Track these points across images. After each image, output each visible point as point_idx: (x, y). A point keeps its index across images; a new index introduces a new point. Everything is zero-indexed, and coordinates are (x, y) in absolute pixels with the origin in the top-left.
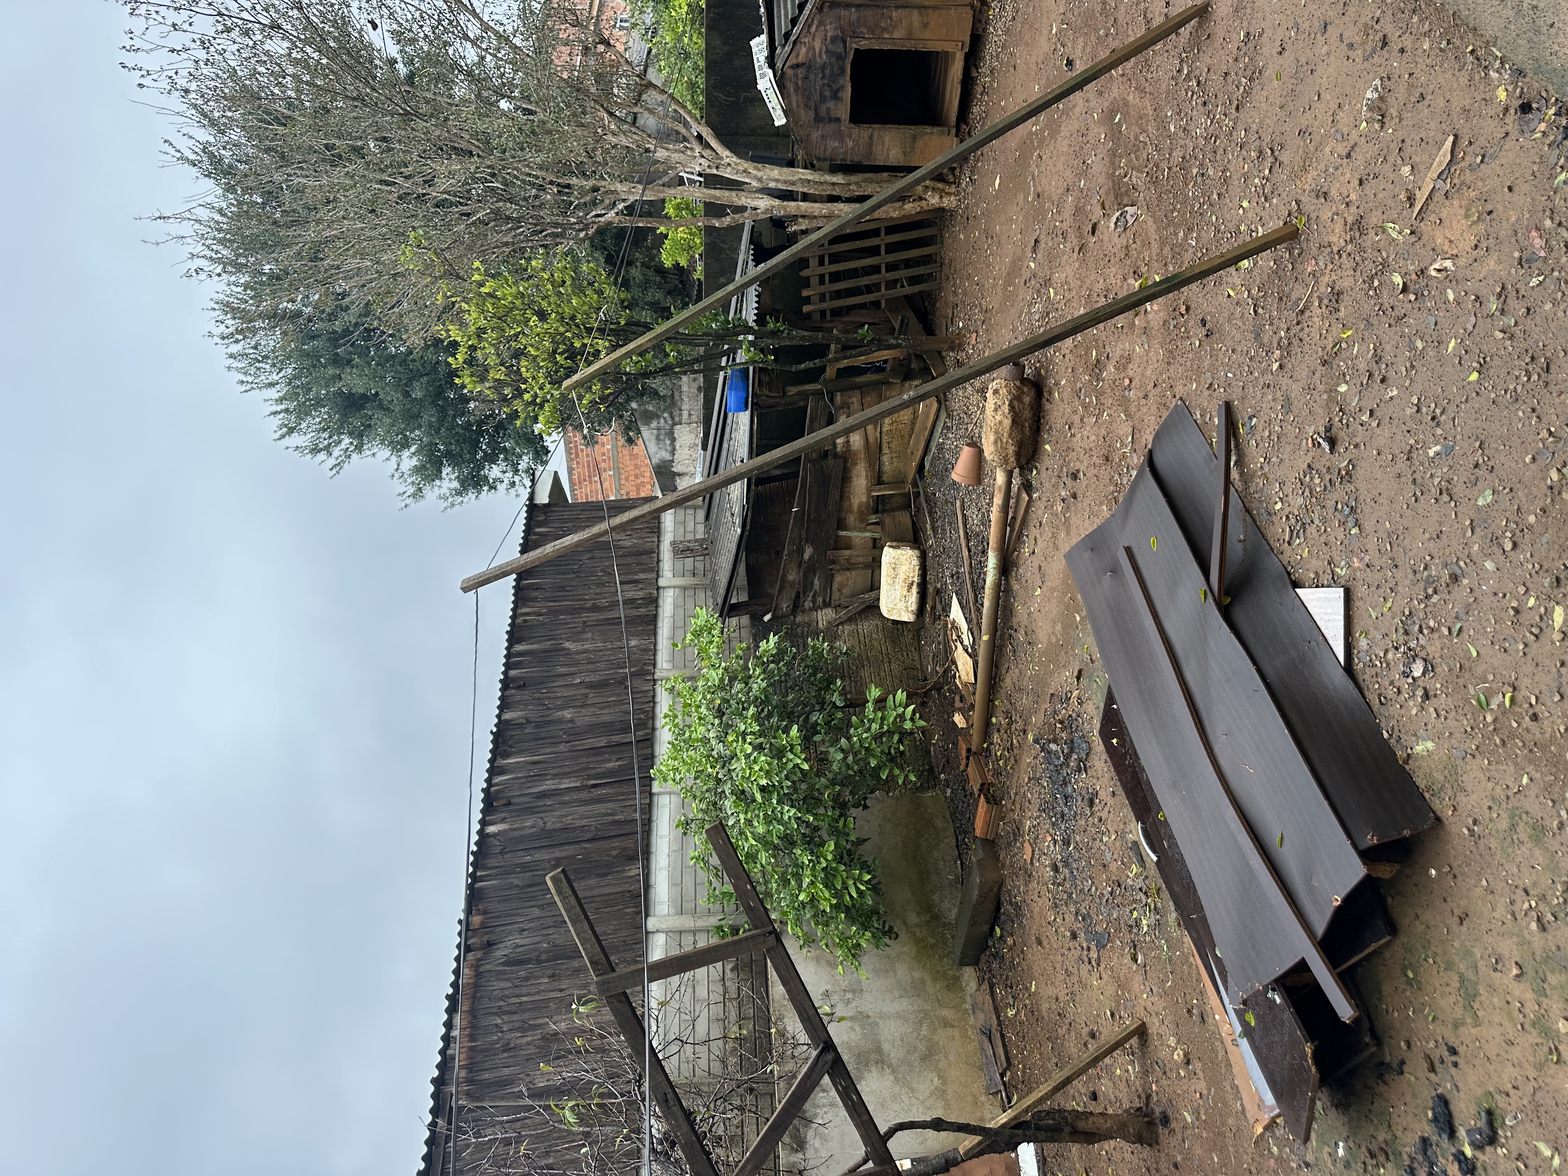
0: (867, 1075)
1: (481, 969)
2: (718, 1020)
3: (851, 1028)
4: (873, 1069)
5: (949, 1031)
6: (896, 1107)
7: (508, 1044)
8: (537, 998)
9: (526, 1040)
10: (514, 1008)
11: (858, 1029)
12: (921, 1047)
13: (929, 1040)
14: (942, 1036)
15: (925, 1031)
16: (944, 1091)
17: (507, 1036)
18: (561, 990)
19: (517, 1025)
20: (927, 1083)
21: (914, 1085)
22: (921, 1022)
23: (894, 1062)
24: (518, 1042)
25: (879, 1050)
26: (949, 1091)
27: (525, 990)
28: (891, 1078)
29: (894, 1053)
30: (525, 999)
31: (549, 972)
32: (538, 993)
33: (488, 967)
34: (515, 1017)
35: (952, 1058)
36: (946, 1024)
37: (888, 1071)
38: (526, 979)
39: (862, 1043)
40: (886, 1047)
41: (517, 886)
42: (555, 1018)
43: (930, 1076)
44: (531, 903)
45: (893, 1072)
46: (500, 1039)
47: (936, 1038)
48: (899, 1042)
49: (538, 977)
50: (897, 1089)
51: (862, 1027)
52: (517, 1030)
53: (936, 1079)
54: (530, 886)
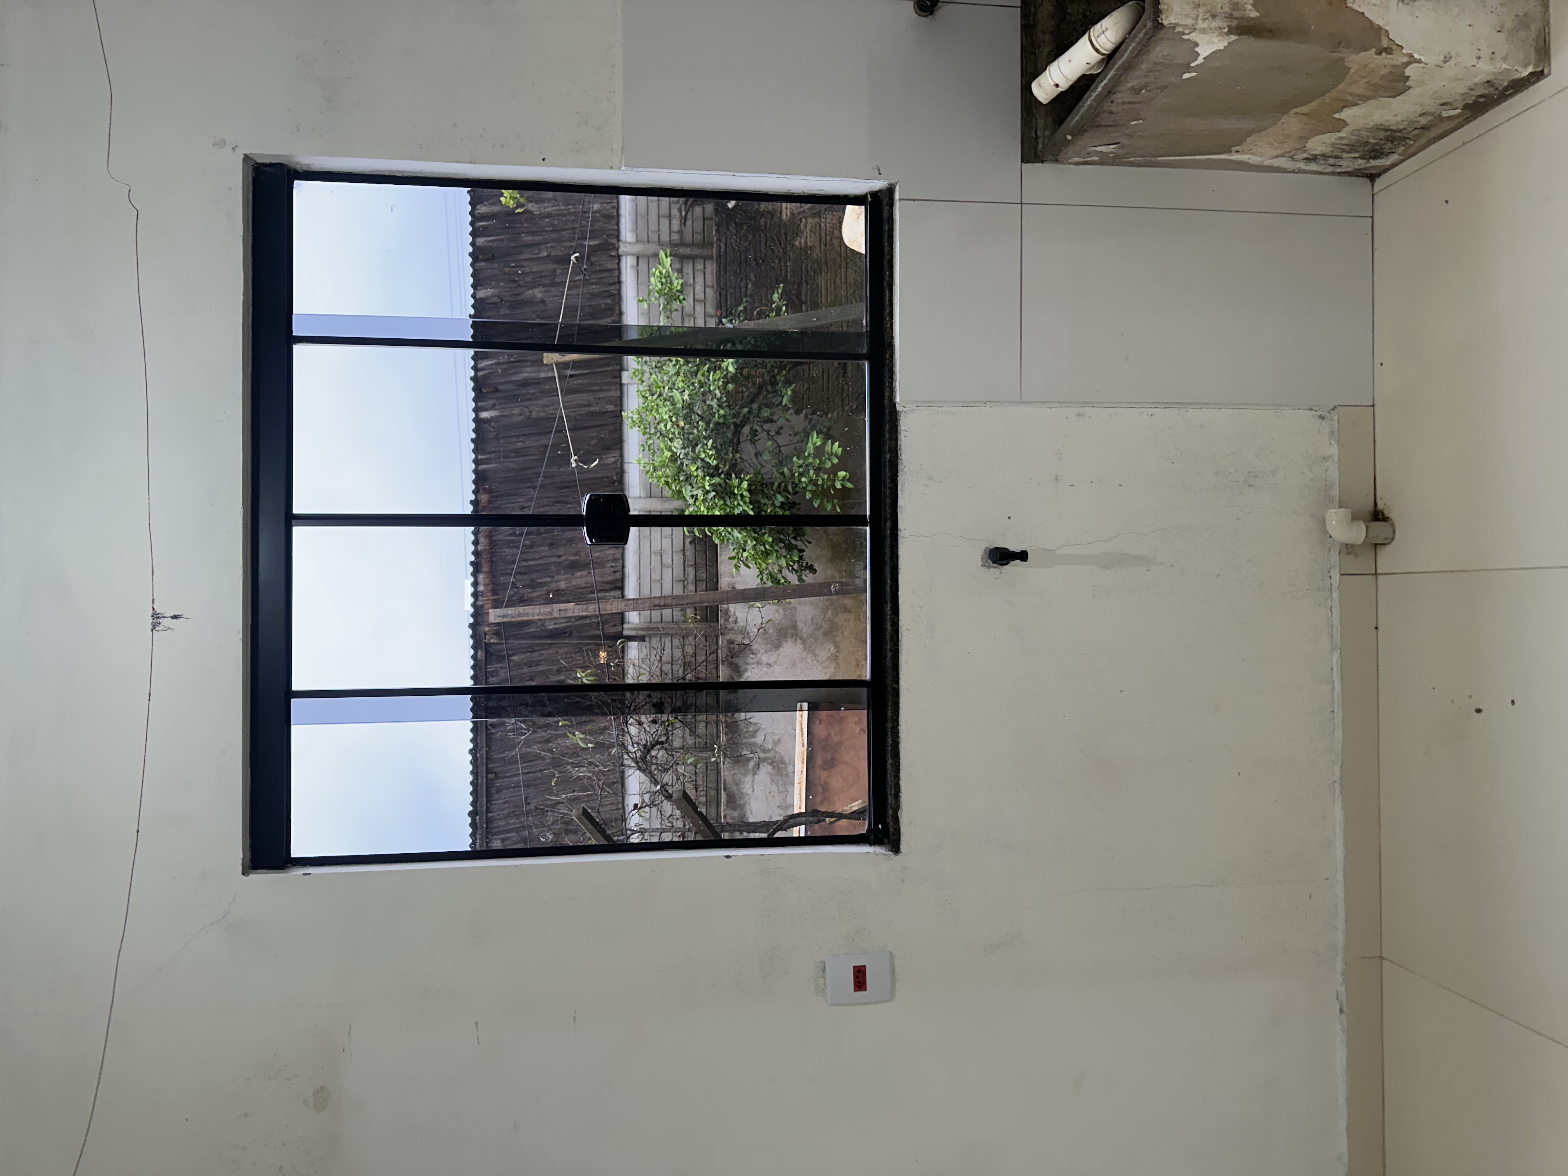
0: (784, 644)
2: (680, 581)
5: (847, 615)
12: (826, 626)
13: (832, 621)
15: (829, 614)
16: (837, 657)
20: (826, 650)
21: (817, 652)
22: (828, 608)
23: (805, 636)
37: (799, 642)
39: (783, 622)
40: (800, 625)
41: (514, 469)
42: (557, 577)
43: (829, 646)
44: (527, 484)
45: (803, 643)
46: (516, 593)
47: (836, 620)
48: (810, 622)
49: (539, 546)
50: (804, 654)
51: (785, 610)
52: (528, 586)
53: (832, 649)
54: (525, 469)
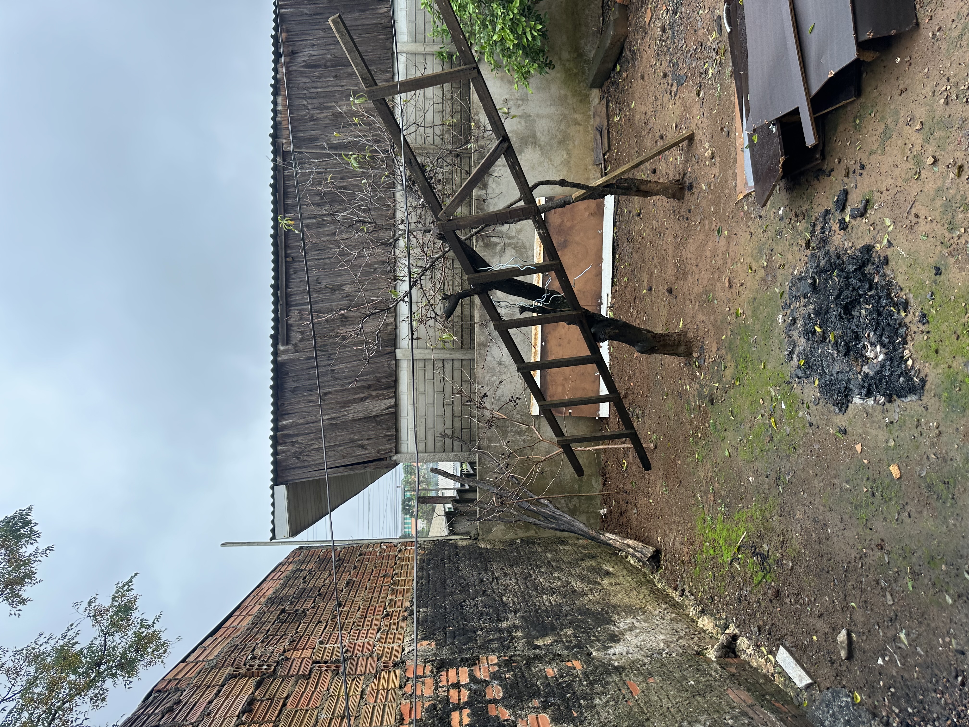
0: (525, 150)
1: (290, 69)
2: (439, 112)
3: (519, 122)
4: (530, 147)
5: (578, 127)
6: (540, 169)
7: (312, 117)
8: (327, 90)
9: (323, 115)
10: (313, 95)
11: (523, 123)
12: (559, 136)
13: (565, 132)
14: (572, 130)
15: (563, 126)
16: (569, 162)
17: (311, 112)
18: (342, 86)
19: (316, 106)
20: (560, 156)
21: (553, 158)
22: (561, 121)
23: (542, 143)
24: (319, 116)
25: (534, 136)
26: (572, 162)
27: (319, 84)
28: (540, 152)
29: (543, 139)
30: (320, 90)
31: (333, 74)
32: (328, 86)
33: (294, 68)
34: (315, 101)
35: (576, 143)
36: (577, 123)
37: (538, 148)
38: (319, 77)
39: (525, 132)
40: (539, 134)
41: (306, 14)
42: (340, 103)
44: (317, 27)
45: (541, 149)
46: (307, 113)
47: (569, 131)
48: (546, 132)
49: (326, 77)
50: (542, 159)
51: (526, 122)
52: (317, 108)
53: (565, 155)
54: (315, 14)
